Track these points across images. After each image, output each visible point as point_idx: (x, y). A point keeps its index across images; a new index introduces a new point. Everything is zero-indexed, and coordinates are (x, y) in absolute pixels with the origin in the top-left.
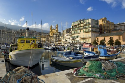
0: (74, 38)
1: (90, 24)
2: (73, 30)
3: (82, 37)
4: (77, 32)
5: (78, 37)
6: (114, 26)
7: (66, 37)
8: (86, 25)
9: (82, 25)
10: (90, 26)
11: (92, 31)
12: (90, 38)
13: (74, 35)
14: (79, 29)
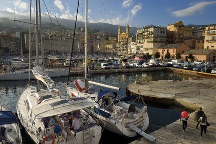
0: (138, 49)
1: (152, 34)
2: (137, 39)
3: (146, 47)
4: (141, 41)
5: (142, 47)
6: (192, 32)
7: (132, 46)
8: (149, 34)
9: (146, 34)
10: (153, 35)
11: (155, 42)
12: (152, 49)
13: (138, 45)
14: (143, 38)
